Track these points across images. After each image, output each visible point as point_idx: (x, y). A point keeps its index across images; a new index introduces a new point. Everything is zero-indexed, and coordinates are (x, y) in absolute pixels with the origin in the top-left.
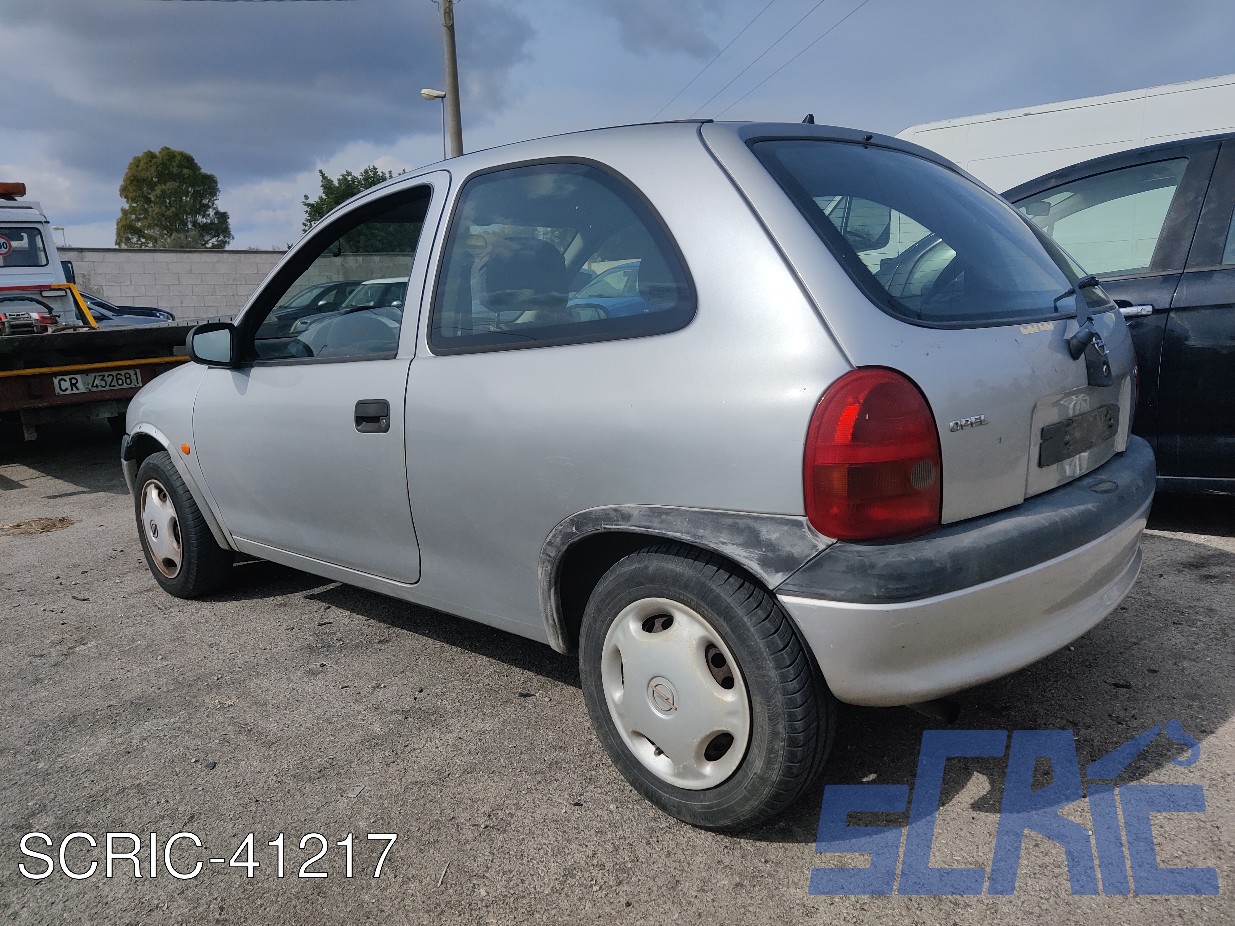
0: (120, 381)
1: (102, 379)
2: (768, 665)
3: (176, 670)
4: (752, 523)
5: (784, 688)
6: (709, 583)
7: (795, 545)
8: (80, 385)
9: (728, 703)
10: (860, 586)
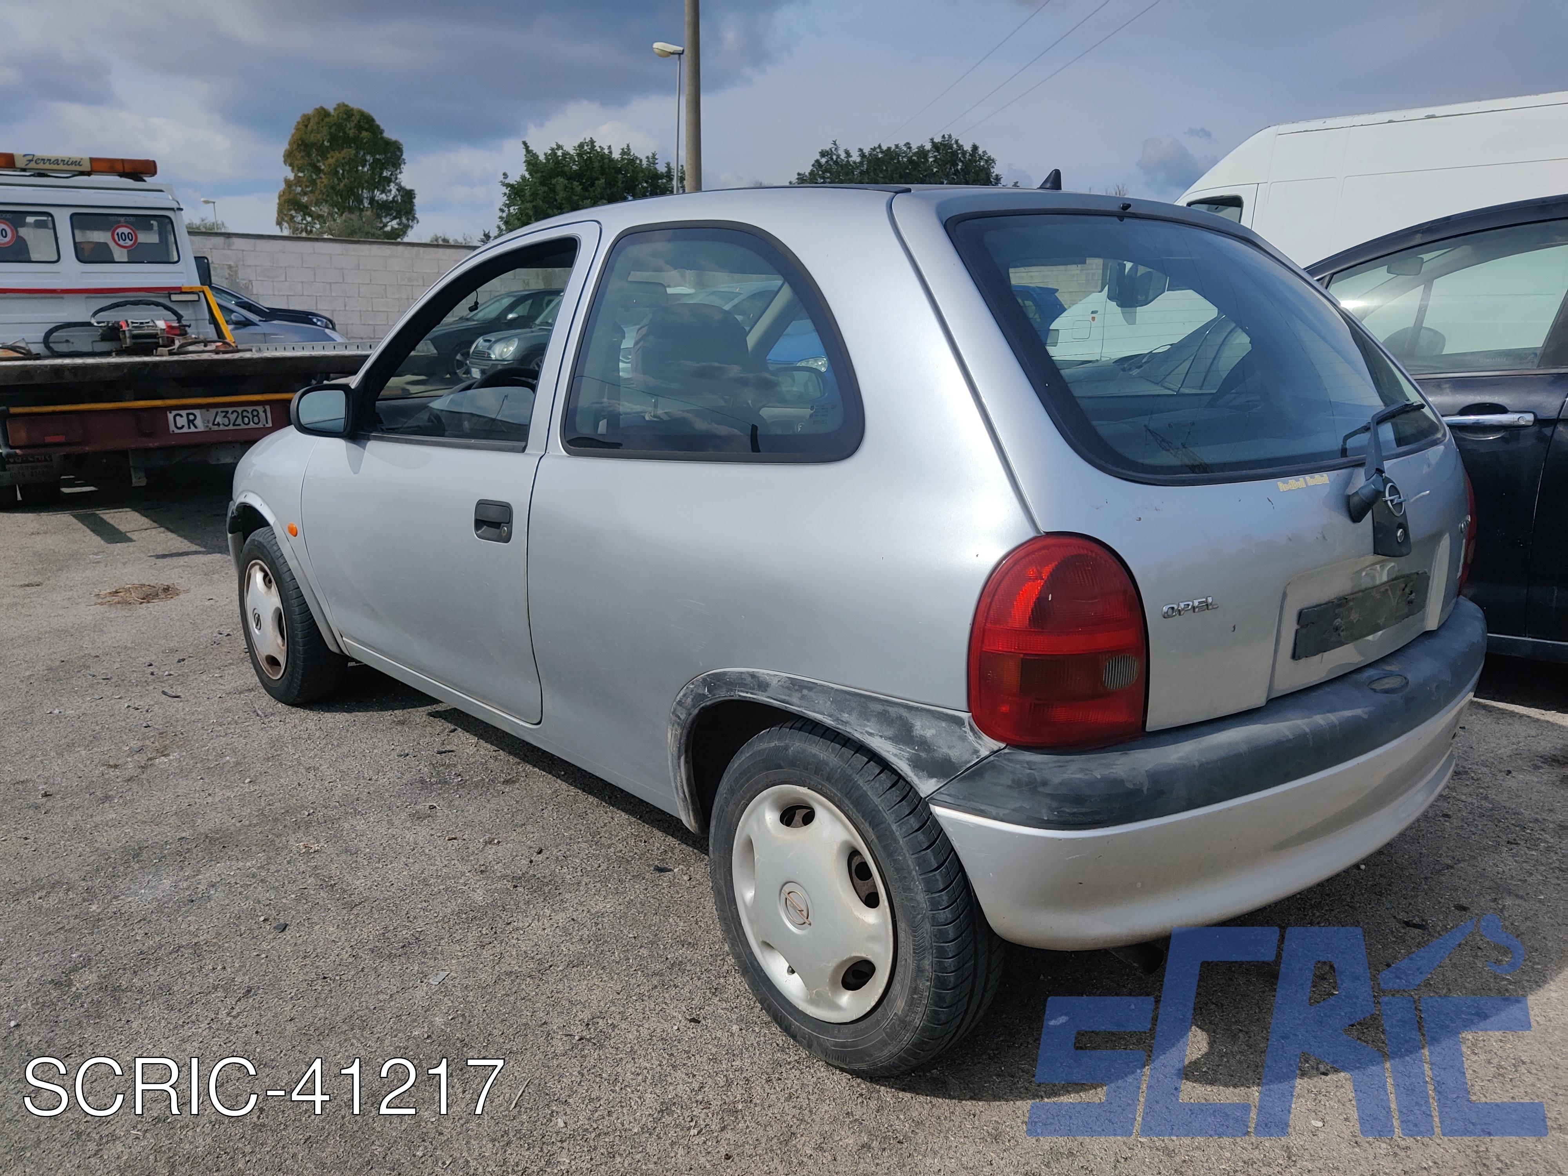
0: (246, 420)
1: (225, 417)
2: (917, 886)
3: (263, 798)
4: (904, 713)
5: (933, 917)
6: (856, 777)
7: (954, 747)
8: (198, 422)
9: (869, 925)
10: (1026, 805)
